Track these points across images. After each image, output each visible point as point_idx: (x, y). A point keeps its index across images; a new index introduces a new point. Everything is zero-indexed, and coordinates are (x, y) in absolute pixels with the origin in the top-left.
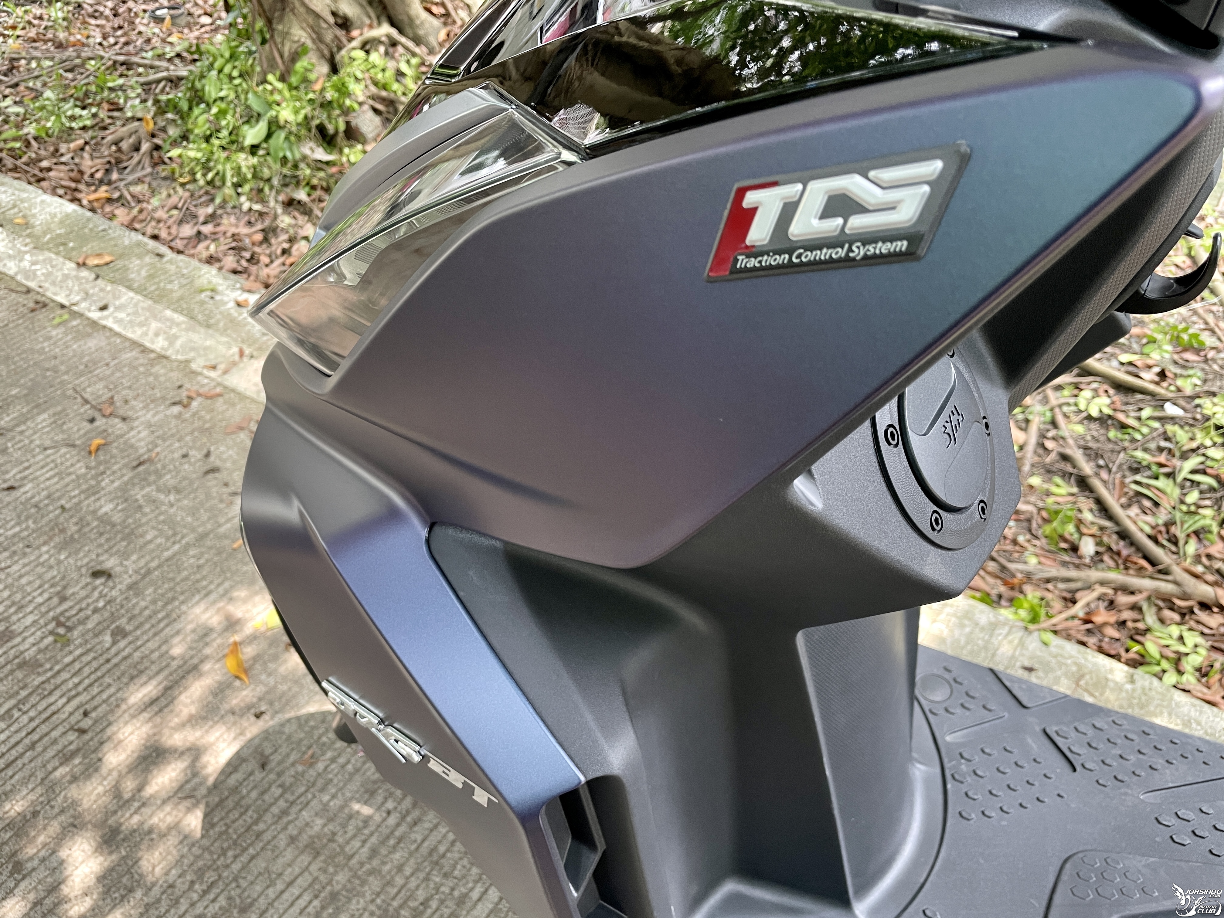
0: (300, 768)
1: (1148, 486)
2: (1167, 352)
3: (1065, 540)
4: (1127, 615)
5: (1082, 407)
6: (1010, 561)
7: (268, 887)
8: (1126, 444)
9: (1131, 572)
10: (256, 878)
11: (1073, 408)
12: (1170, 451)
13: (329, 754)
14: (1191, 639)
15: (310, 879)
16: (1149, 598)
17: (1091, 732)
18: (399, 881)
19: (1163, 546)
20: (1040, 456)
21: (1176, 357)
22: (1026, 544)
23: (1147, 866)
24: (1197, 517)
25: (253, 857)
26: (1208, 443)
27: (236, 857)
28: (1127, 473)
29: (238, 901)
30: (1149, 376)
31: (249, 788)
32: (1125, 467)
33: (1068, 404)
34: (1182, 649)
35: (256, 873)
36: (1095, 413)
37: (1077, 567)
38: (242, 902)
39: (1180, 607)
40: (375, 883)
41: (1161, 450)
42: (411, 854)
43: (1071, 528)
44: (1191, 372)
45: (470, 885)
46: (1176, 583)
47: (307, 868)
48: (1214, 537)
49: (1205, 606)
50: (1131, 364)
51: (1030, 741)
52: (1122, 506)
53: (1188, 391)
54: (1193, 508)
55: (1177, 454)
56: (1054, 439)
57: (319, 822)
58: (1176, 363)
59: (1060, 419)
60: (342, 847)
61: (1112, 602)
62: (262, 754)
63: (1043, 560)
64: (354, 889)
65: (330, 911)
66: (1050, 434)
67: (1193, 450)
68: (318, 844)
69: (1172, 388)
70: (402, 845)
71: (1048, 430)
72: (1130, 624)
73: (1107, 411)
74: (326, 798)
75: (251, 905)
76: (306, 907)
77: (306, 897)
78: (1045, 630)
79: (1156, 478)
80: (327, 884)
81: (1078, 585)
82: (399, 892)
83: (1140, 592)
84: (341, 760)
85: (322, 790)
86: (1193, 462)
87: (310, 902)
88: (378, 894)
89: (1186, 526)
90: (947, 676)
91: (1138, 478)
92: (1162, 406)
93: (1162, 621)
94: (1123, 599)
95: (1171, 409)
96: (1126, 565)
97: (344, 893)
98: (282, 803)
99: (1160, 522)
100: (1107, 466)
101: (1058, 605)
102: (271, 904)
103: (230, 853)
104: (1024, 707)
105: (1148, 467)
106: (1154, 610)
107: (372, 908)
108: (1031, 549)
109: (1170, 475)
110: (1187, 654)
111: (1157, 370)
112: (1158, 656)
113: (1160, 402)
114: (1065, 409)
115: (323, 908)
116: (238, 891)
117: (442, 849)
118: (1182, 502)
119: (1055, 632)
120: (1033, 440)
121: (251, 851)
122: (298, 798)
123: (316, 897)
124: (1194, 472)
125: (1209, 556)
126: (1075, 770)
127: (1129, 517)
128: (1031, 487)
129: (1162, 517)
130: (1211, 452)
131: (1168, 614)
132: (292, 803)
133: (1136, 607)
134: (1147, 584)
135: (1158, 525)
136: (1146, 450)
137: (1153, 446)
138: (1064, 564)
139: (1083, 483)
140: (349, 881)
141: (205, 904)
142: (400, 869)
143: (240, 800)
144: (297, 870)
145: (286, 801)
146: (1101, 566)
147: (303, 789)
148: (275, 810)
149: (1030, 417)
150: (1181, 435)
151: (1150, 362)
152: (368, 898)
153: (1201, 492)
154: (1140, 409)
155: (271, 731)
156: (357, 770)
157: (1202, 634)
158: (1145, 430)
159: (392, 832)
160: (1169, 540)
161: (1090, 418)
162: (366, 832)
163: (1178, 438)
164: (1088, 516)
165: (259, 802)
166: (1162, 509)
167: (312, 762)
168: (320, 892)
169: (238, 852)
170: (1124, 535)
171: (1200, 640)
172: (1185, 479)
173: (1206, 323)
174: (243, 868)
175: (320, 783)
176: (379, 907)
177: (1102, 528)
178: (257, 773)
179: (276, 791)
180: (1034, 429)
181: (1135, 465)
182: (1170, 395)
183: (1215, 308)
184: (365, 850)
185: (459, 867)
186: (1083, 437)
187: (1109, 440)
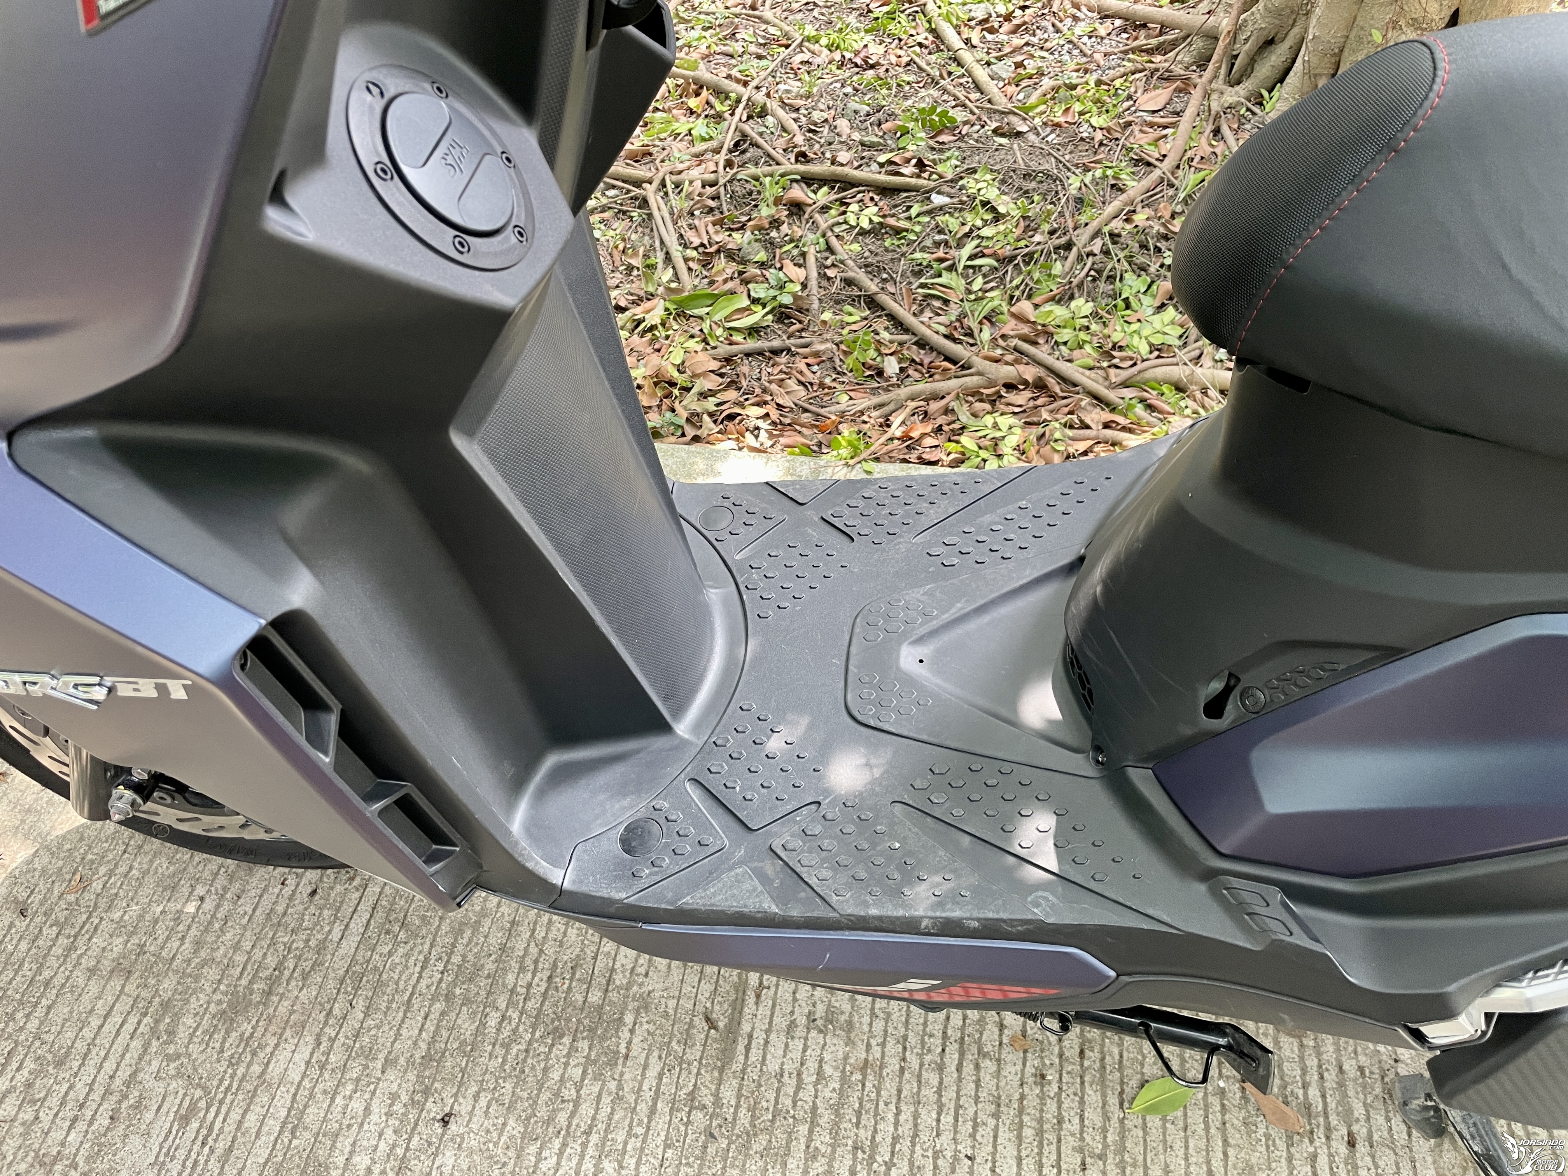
0: (71, 898)
1: (933, 286)
2: (921, 139)
3: (870, 368)
4: (942, 420)
5: (853, 223)
6: (822, 407)
7: (81, 1029)
8: (904, 249)
9: (937, 377)
10: (63, 1026)
11: (845, 227)
12: (946, 243)
13: (103, 870)
14: (1005, 422)
15: (131, 1001)
16: (958, 397)
17: (861, 503)
18: (240, 958)
19: (961, 342)
20: (825, 289)
21: (932, 143)
22: (833, 384)
23: (925, 594)
24: (985, 302)
25: (49, 1008)
26: (979, 223)
27: (27, 1016)
28: (912, 279)
29: (50, 1057)
30: (908, 170)
31: (14, 942)
32: (909, 274)
33: (839, 224)
34: (998, 434)
35: (60, 1021)
36: (865, 224)
37: (887, 390)
38: (55, 1056)
39: (987, 395)
40: (212, 973)
41: (937, 244)
42: (244, 928)
43: (872, 353)
44: (948, 154)
45: (327, 929)
46: (979, 374)
47: (122, 991)
48: (1006, 317)
49: (1010, 387)
50: (890, 162)
51: (810, 531)
52: (914, 314)
53: (950, 176)
54: (980, 294)
55: (953, 243)
56: (833, 265)
57: (118, 941)
58: (933, 149)
59: (834, 241)
60: (158, 956)
61: (926, 413)
62: (16, 901)
63: (852, 394)
64: (189, 988)
65: (168, 1020)
66: (828, 262)
67: (967, 235)
68: (126, 963)
69: (935, 177)
70: (229, 924)
71: (827, 258)
72: (945, 428)
73: (876, 219)
74: (117, 915)
75: (67, 1054)
76: (136, 1030)
77: (133, 1020)
78: (865, 460)
79: (940, 276)
80: (153, 997)
81: (892, 407)
82: (244, 969)
83: (949, 394)
84: (122, 869)
85: (109, 908)
86: (969, 248)
87: (139, 1023)
88: (220, 982)
89: (976, 314)
90: (726, 503)
91: (922, 280)
92: (929, 198)
93: (975, 415)
94: (934, 406)
95: (938, 200)
96: (930, 372)
97: (177, 997)
98: (63, 941)
99: (954, 319)
100: (892, 278)
101: (874, 434)
102: (92, 1043)
103: (19, 1015)
104: (801, 504)
105: (929, 266)
106: (966, 406)
107: (218, 996)
108: (840, 387)
109: (952, 268)
110: (1004, 437)
111: (914, 161)
112: (976, 448)
113: (926, 194)
114: (837, 230)
115: (157, 1022)
116: (46, 1047)
117: (280, 909)
118: (970, 292)
119: (877, 460)
120: (814, 274)
121: (44, 1002)
122: (82, 928)
123: (145, 1014)
124: (970, 258)
125: (1003, 337)
126: (853, 540)
127: (922, 323)
128: (824, 322)
129: (954, 312)
130: (987, 232)
131: (978, 406)
132: (75, 937)
133: (947, 411)
134: (954, 383)
135: (951, 322)
136: (923, 250)
137: (928, 243)
138: (874, 391)
139: (872, 303)
140: (179, 983)
141: (10, 1076)
142: (237, 947)
143: (8, 959)
144: (110, 1000)
145: (68, 937)
146: (908, 381)
147: (85, 917)
148: (57, 951)
149: (805, 249)
150: (952, 222)
151: (908, 155)
152: (209, 990)
153: (984, 276)
154: (909, 208)
155: (17, 873)
156: (145, 873)
157: (1014, 413)
158: (917, 228)
159: (213, 916)
160: (966, 335)
161: (863, 233)
162: (181, 928)
163: (951, 228)
164: (885, 336)
165: (34, 950)
166: (952, 305)
167: (84, 884)
168: (148, 1008)
169: (28, 1010)
170: (922, 344)
171: (1012, 420)
172: (966, 267)
173: (956, 98)
174: (42, 1023)
175: (103, 903)
176: (225, 994)
177: (901, 344)
178: (17, 923)
179: (50, 932)
180: (811, 260)
181: (917, 268)
182: (932, 184)
183: (962, 80)
184: (187, 946)
185: (307, 917)
186: (861, 255)
187: (887, 250)
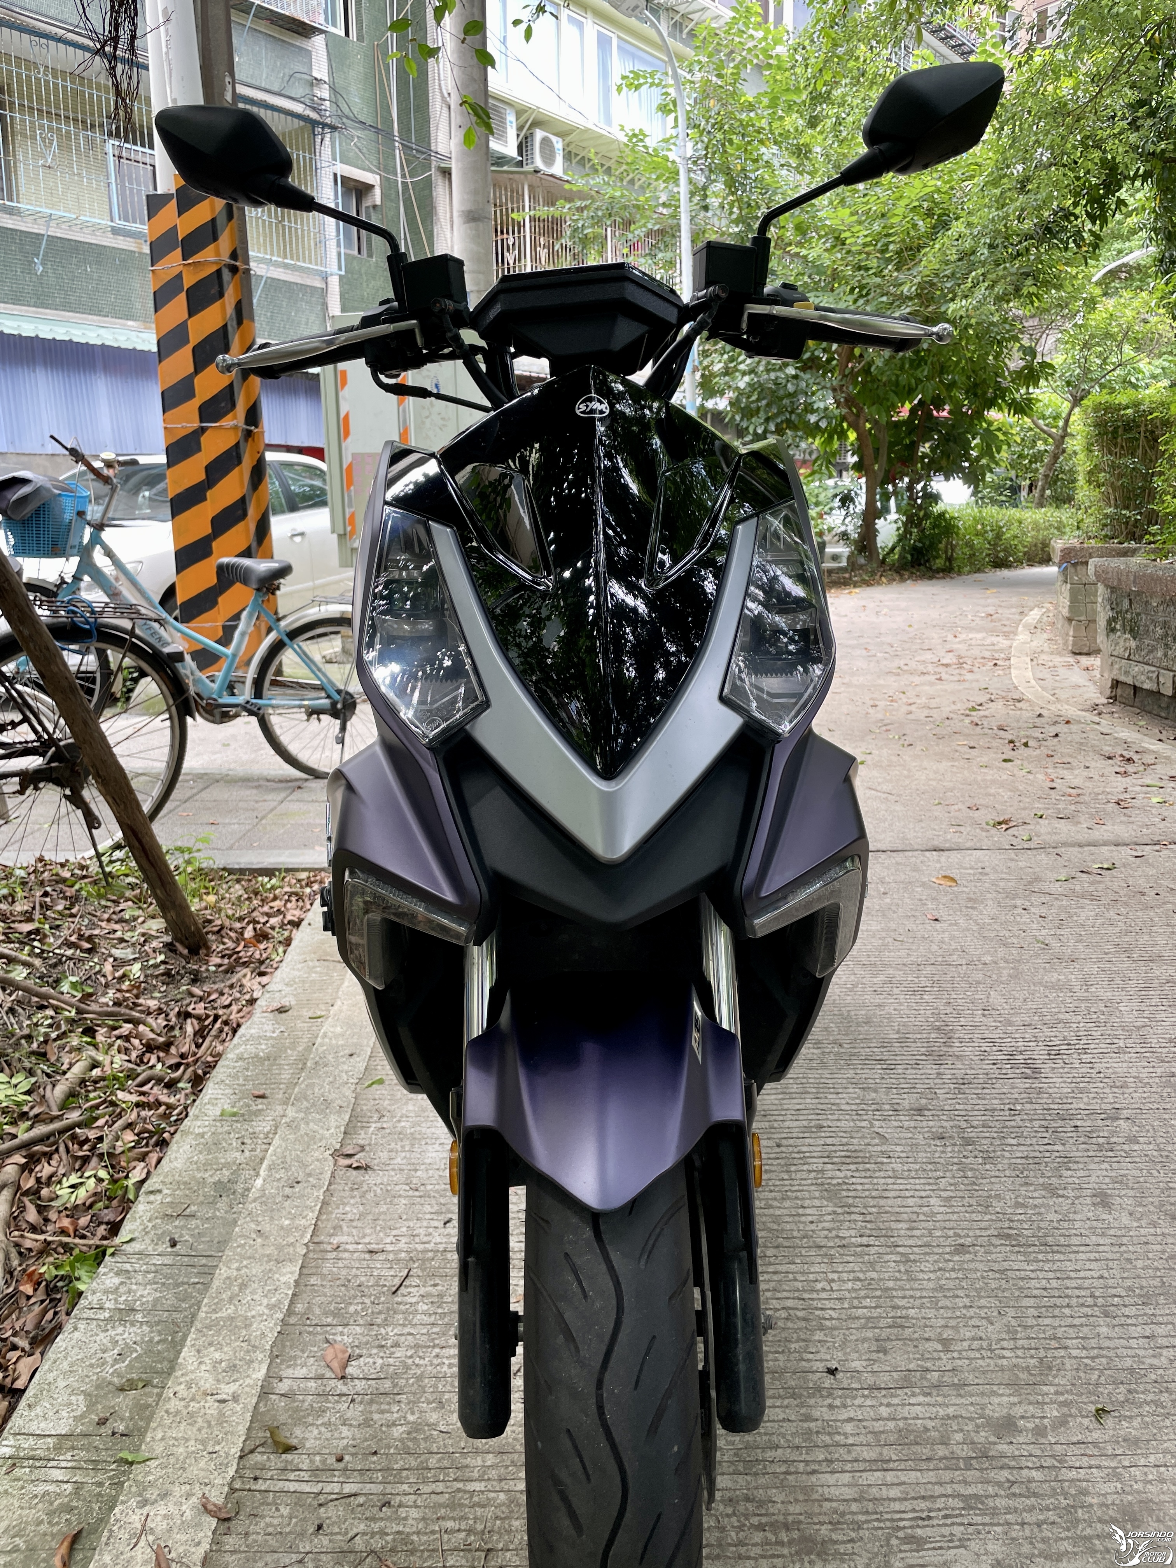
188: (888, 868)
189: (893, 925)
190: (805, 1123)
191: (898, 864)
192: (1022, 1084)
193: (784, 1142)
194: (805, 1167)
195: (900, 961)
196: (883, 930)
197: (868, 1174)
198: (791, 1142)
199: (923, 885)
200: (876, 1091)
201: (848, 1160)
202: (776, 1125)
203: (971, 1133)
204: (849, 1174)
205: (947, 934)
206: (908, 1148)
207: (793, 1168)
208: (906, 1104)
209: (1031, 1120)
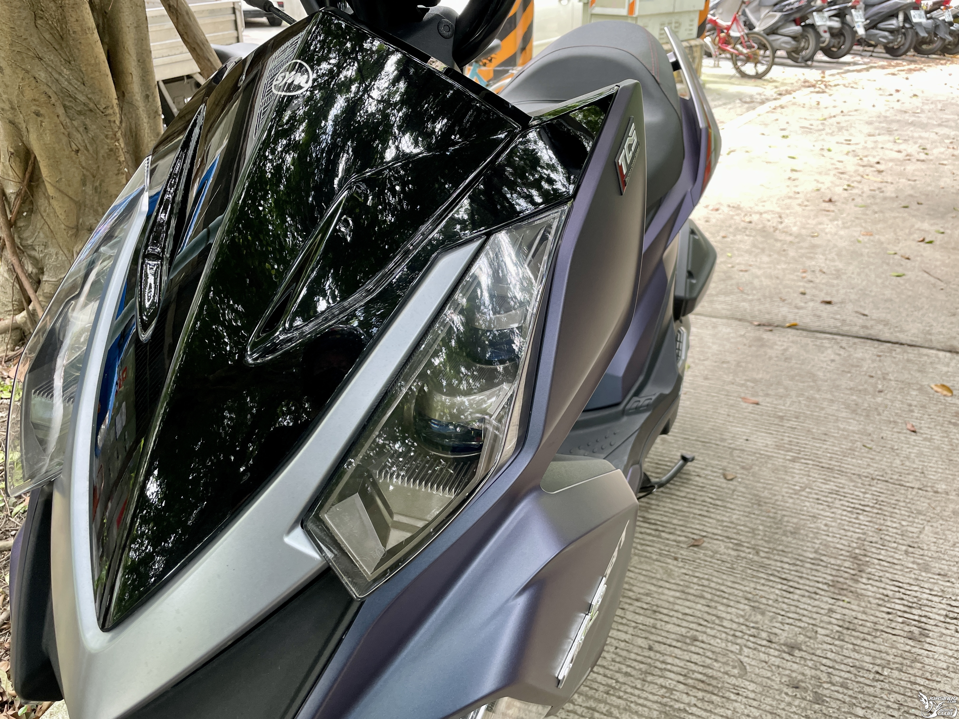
188: (896, 364)
189: (870, 429)
190: (684, 631)
191: (908, 361)
192: (904, 645)
193: (657, 647)
194: (661, 681)
195: (857, 471)
196: (859, 432)
197: (710, 707)
198: (662, 648)
199: (921, 389)
200: (763, 614)
201: (701, 686)
202: (659, 624)
203: (826, 690)
204: (694, 701)
205: (915, 450)
206: (759, 689)
207: (650, 678)
208: (783, 637)
209: (890, 692)
